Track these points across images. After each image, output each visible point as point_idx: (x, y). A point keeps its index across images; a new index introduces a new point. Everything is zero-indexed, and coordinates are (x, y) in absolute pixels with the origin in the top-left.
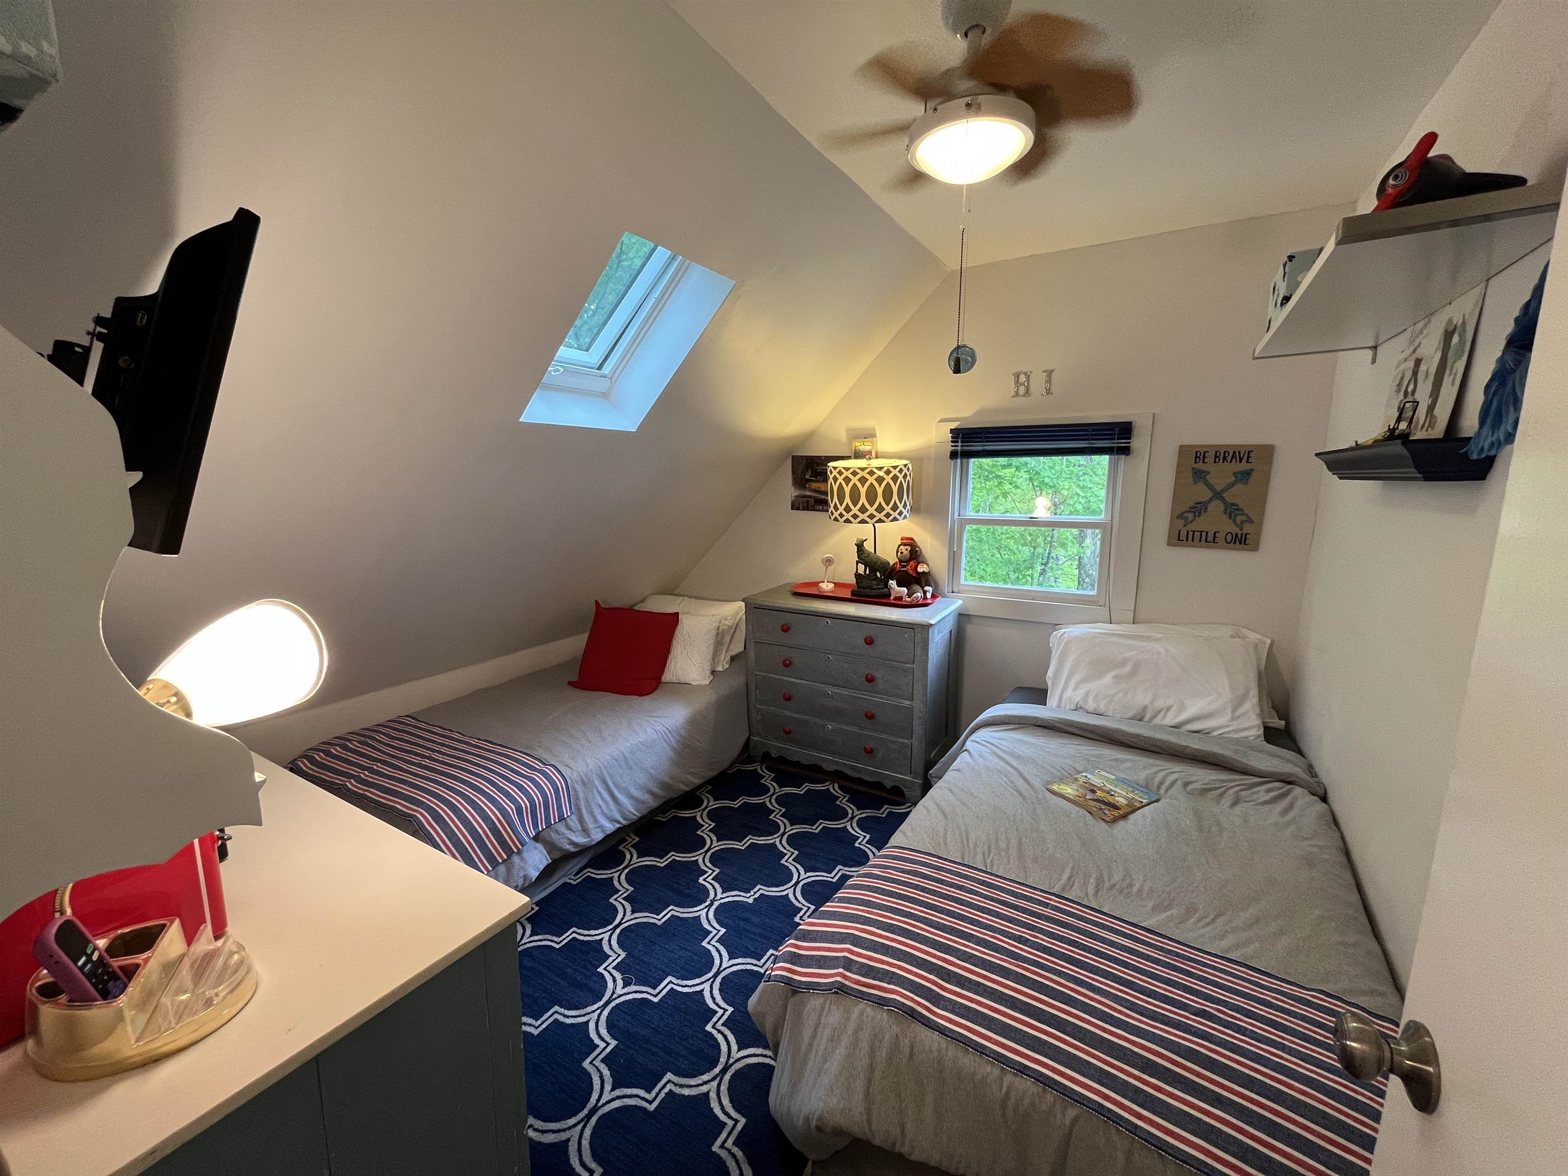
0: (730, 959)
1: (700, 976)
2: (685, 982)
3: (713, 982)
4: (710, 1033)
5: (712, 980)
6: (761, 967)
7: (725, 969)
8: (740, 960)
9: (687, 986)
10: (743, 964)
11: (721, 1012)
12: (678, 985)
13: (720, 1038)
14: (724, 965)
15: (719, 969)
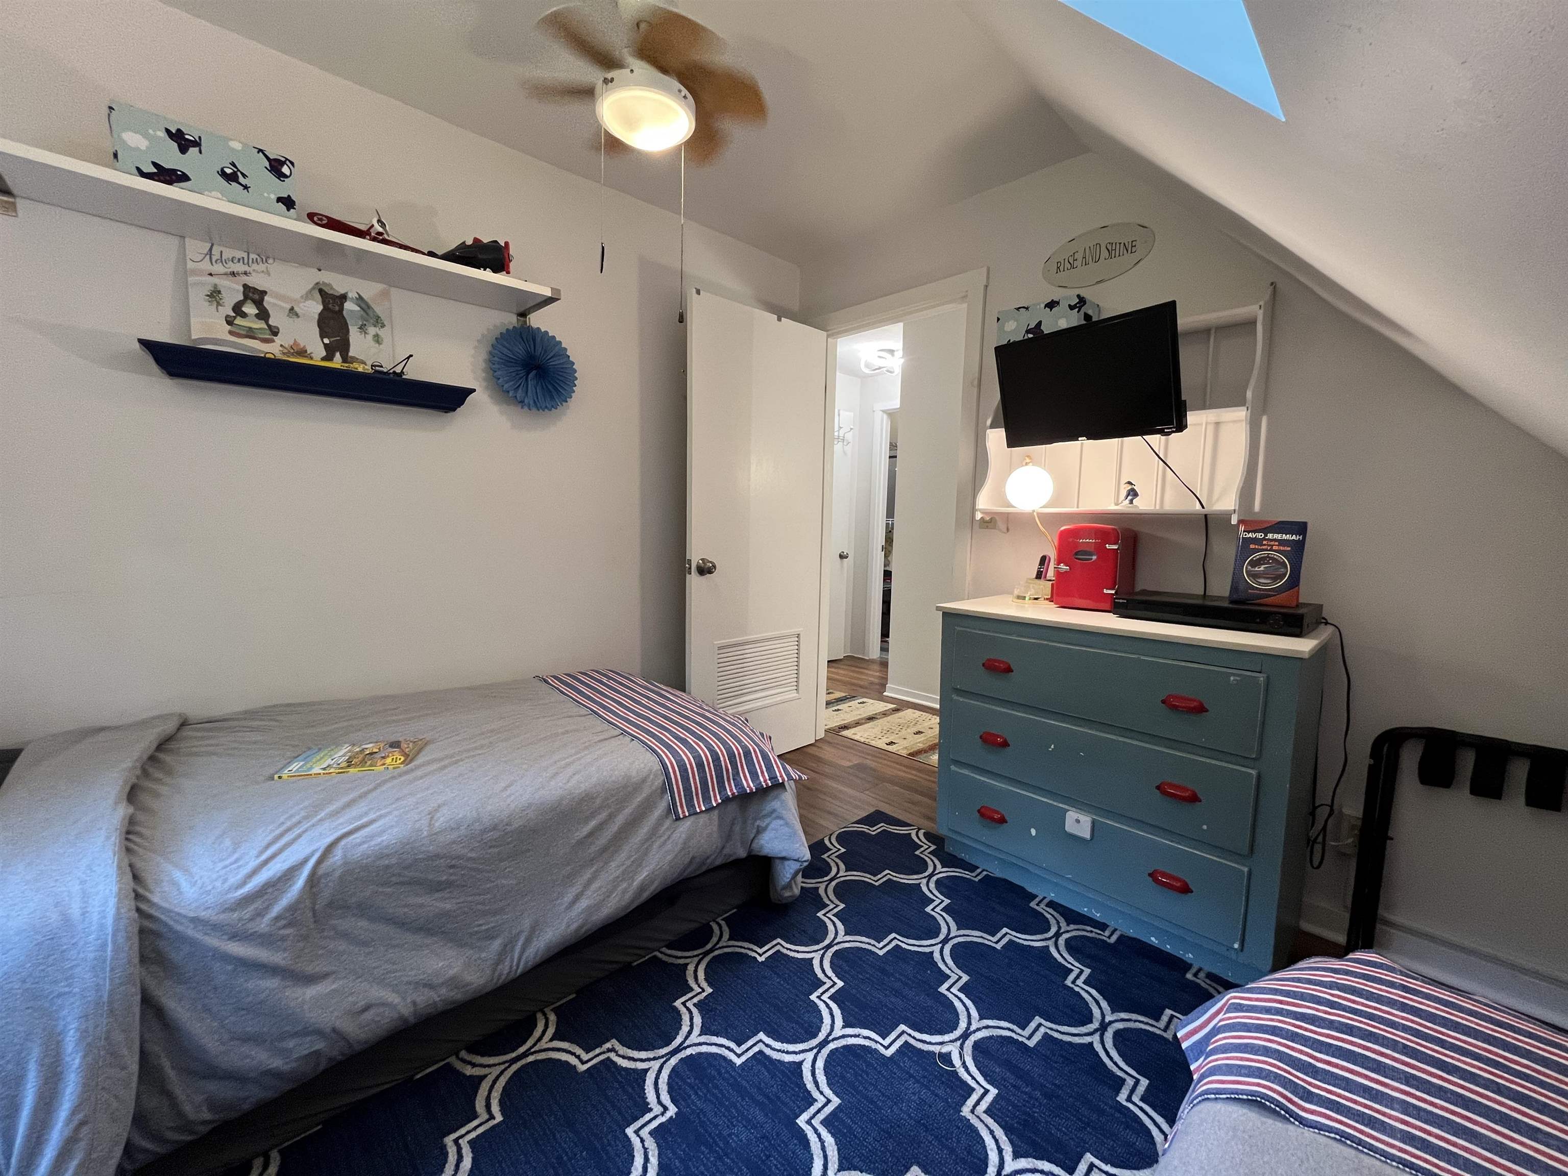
0: (801, 1063)
1: (847, 1048)
2: (867, 1043)
3: (829, 1034)
4: (839, 978)
5: (830, 1038)
6: (761, 1041)
7: (811, 1049)
8: (788, 1058)
9: (863, 1037)
10: (783, 1052)
11: (825, 997)
12: (876, 1042)
13: (830, 973)
14: (810, 1056)
15: (819, 1052)
